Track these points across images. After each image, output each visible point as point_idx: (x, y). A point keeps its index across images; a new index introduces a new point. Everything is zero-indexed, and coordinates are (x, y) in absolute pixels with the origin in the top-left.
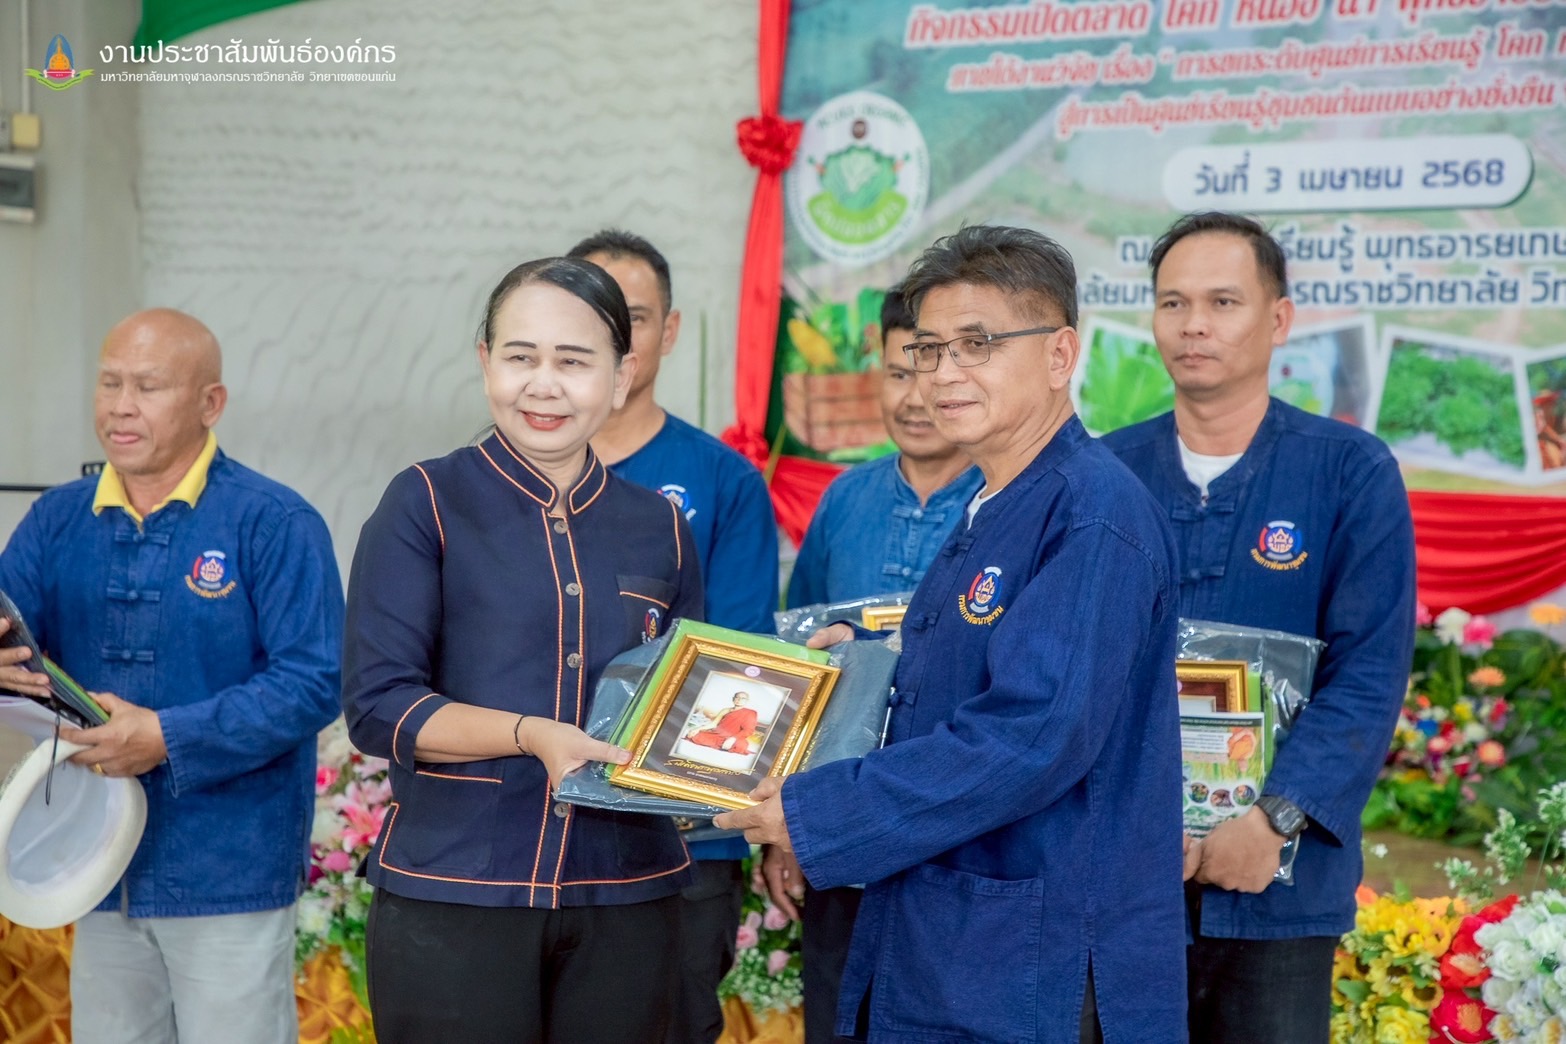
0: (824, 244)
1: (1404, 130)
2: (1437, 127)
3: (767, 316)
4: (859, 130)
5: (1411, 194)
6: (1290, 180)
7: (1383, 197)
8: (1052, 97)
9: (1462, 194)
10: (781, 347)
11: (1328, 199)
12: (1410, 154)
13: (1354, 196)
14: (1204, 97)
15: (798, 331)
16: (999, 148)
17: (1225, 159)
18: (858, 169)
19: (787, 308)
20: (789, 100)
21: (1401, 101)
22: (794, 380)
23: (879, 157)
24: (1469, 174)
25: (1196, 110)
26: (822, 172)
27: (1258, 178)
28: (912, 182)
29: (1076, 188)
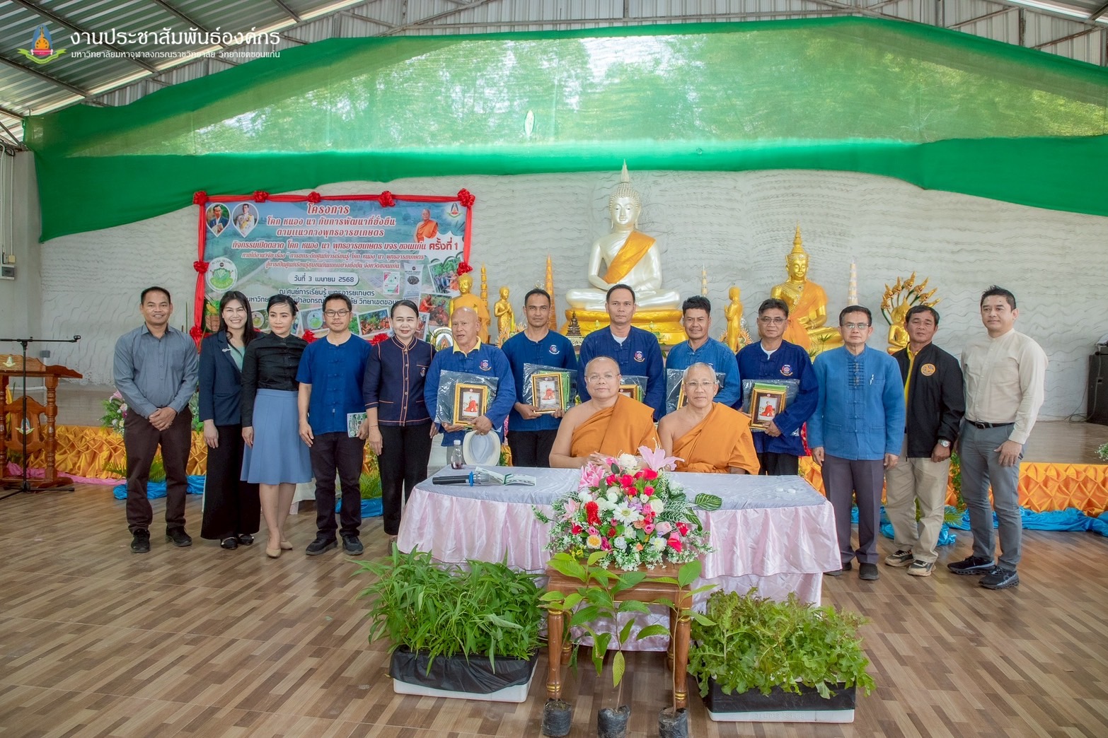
0: (214, 288)
1: (335, 271)
2: (341, 270)
3: (201, 303)
4: (222, 265)
5: (337, 283)
6: (313, 279)
7: (331, 283)
8: (264, 260)
9: (346, 283)
10: (205, 309)
11: (321, 283)
12: (336, 275)
13: (326, 283)
14: (296, 262)
15: (208, 306)
16: (253, 270)
17: (300, 274)
18: (222, 273)
19: (205, 301)
20: (205, 258)
21: (334, 265)
22: (208, 316)
23: (226, 271)
24: (347, 280)
25: (295, 265)
26: (213, 273)
27: (307, 279)
28: (234, 276)
29: (270, 279)
